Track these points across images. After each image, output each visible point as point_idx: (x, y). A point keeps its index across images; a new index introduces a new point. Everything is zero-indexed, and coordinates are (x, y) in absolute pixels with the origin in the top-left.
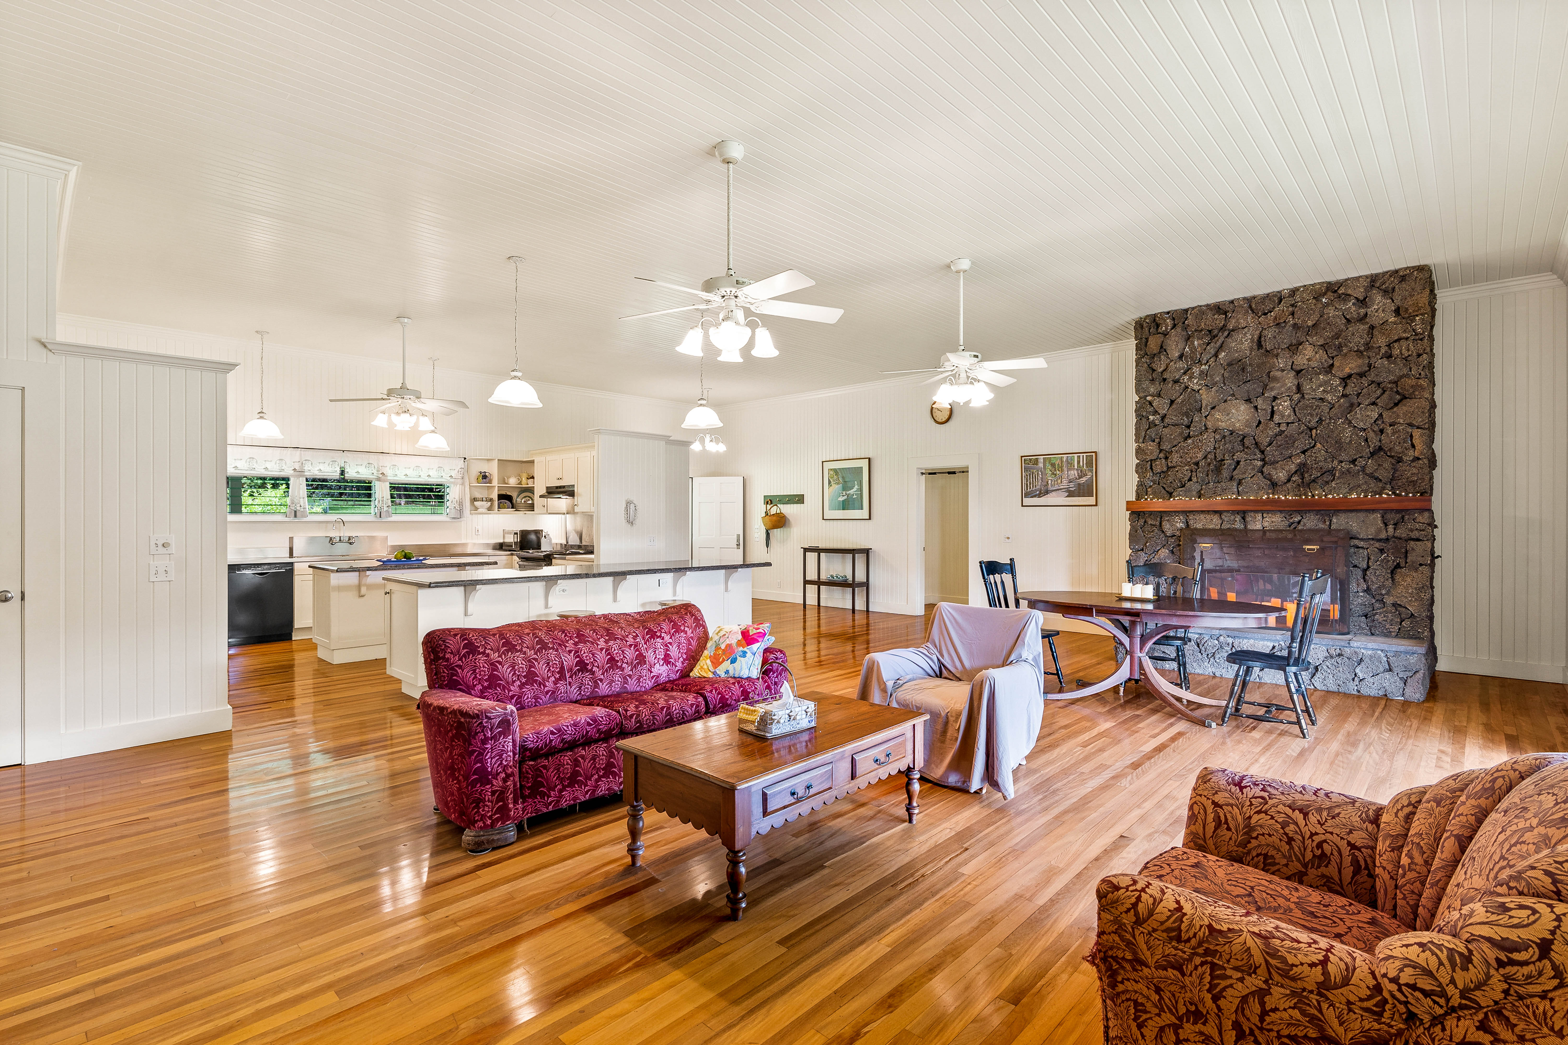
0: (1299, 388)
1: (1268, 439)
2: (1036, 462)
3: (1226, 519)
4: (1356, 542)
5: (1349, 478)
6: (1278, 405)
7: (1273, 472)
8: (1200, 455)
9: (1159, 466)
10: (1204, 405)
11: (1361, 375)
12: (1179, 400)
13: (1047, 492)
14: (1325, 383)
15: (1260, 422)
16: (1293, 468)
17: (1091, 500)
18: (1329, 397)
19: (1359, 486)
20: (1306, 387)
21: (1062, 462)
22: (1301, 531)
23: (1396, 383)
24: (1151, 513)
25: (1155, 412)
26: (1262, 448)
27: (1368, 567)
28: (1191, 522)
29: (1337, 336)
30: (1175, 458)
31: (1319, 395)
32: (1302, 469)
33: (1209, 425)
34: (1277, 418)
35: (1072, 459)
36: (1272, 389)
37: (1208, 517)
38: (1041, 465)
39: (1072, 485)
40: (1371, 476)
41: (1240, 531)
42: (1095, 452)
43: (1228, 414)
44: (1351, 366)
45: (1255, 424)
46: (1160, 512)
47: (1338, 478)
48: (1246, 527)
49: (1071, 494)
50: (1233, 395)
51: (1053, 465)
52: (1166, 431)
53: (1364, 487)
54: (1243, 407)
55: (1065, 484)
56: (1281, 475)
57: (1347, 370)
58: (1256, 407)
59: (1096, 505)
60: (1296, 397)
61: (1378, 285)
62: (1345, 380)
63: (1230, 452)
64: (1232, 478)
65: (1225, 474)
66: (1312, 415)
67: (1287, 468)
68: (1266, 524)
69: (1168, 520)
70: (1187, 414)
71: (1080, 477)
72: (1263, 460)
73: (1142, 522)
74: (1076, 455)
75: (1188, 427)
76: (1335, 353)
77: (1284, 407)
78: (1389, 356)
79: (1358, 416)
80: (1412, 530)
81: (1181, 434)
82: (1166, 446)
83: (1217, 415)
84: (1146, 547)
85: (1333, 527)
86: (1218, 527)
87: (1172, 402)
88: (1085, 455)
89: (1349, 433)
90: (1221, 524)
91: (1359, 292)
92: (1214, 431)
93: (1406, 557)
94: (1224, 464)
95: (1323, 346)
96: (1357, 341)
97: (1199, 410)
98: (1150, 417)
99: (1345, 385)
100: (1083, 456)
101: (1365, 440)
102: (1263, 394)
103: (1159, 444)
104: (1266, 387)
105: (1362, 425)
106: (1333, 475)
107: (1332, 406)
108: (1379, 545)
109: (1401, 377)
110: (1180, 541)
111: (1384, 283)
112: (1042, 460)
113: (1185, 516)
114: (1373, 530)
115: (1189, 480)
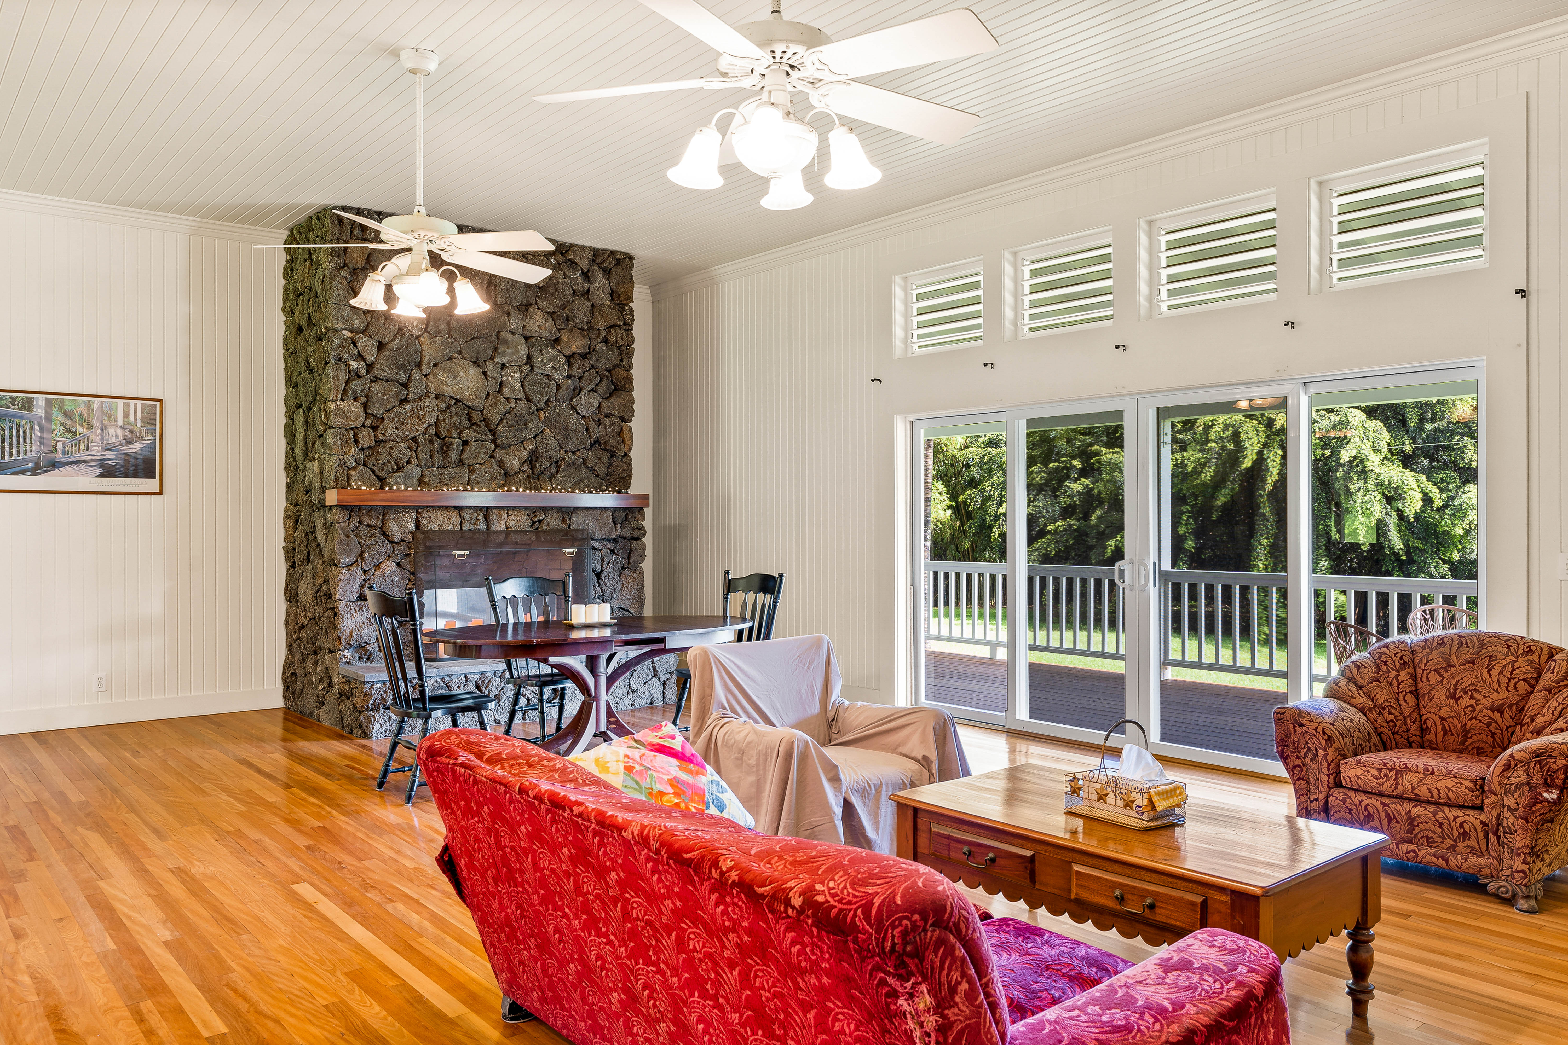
0: (529, 357)
1: (499, 417)
2: (28, 405)
3: (467, 517)
4: (594, 543)
5: (572, 471)
6: (507, 375)
7: (506, 459)
8: (421, 428)
9: (366, 438)
10: (426, 359)
11: (584, 356)
12: (395, 345)
13: (54, 465)
14: (553, 359)
15: (488, 394)
16: (525, 454)
17: (151, 484)
18: (556, 375)
19: (581, 481)
20: (538, 360)
21: (89, 410)
22: (544, 532)
23: (609, 371)
24: (371, 509)
25: (360, 357)
26: (492, 427)
27: (602, 570)
28: (424, 522)
29: (563, 307)
30: (389, 429)
31: (548, 371)
32: (533, 459)
33: (432, 387)
34: (506, 391)
35: (111, 407)
36: (504, 354)
37: (446, 514)
38: (39, 412)
39: (110, 455)
40: (592, 470)
41: (483, 532)
42: (161, 401)
43: (455, 378)
44: (577, 345)
45: (485, 395)
46: (385, 507)
47: (564, 470)
48: (488, 527)
49: (108, 472)
50: (460, 353)
51: (68, 414)
52: (376, 387)
53: (586, 482)
54: (473, 371)
55: (96, 450)
56: (513, 463)
57: (574, 349)
58: (485, 373)
59: (160, 493)
60: (526, 369)
61: (599, 261)
62: (569, 359)
63: (457, 428)
64: (461, 463)
65: (454, 457)
66: (541, 394)
67: (520, 455)
68: (512, 524)
69: (394, 519)
70: (403, 367)
71: (129, 442)
72: (494, 441)
73: (355, 521)
74: (118, 401)
75: (405, 386)
76: (563, 326)
77: (513, 377)
78: (606, 341)
79: (583, 402)
80: (634, 529)
81: (397, 395)
82: (377, 410)
83: (441, 376)
84: (363, 559)
85: (573, 526)
86: (458, 528)
87: (381, 346)
88: (139, 403)
89: (573, 420)
90: (461, 524)
91: (584, 264)
92: (437, 397)
93: (629, 558)
94: (452, 444)
95: (551, 314)
96: (581, 318)
97: (419, 365)
98: (352, 362)
99: (570, 365)
100: (136, 405)
101: (587, 430)
102: (492, 358)
103: (365, 406)
104: (496, 349)
105: (584, 412)
106: (558, 467)
107: (559, 387)
108: (610, 545)
109: (615, 366)
110: (410, 548)
111: (603, 261)
112: (42, 403)
113: (417, 512)
114: (607, 529)
115: (409, 462)
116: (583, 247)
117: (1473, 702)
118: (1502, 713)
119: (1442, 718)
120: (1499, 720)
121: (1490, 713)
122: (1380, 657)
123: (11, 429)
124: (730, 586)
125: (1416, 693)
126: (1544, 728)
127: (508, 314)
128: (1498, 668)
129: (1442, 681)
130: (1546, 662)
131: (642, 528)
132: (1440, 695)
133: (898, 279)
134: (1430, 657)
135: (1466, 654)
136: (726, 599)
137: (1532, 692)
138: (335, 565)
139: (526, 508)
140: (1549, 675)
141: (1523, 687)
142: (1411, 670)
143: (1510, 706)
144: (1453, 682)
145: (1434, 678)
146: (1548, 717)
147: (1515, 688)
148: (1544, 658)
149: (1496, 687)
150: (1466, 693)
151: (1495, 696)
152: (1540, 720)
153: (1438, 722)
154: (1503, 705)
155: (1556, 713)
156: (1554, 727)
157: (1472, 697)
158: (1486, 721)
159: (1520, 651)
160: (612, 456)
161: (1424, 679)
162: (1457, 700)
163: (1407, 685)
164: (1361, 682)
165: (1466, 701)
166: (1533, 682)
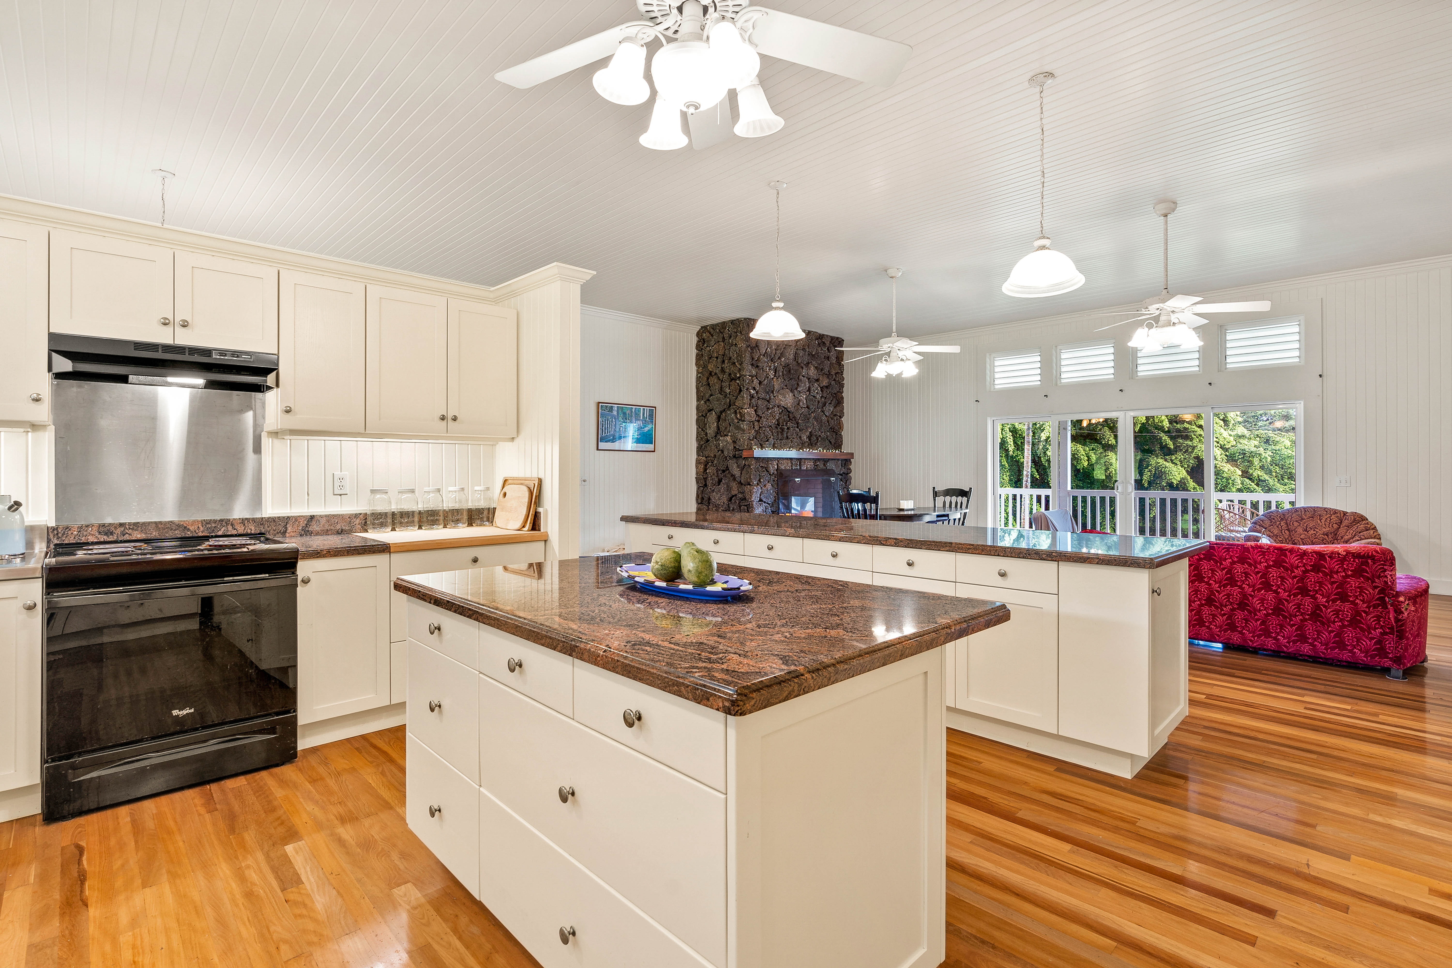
0: (809, 388)
1: (799, 416)
2: (611, 409)
3: (794, 463)
5: (824, 441)
6: (801, 396)
7: (802, 436)
8: (774, 421)
9: (757, 426)
10: (775, 389)
11: (827, 387)
13: (619, 438)
14: (817, 389)
15: (795, 405)
17: (650, 447)
18: (818, 397)
19: (826, 446)
20: (812, 389)
21: (632, 412)
22: (819, 470)
23: (835, 394)
25: (754, 389)
26: (797, 421)
28: (780, 466)
29: (821, 364)
30: (764, 422)
31: (815, 395)
32: (811, 435)
33: (777, 402)
34: (801, 404)
35: (639, 410)
36: (801, 387)
38: (615, 413)
39: (637, 433)
40: (830, 440)
42: (655, 407)
43: (784, 397)
44: (825, 382)
46: (766, 458)
47: (821, 441)
48: (800, 468)
49: (637, 441)
50: (786, 386)
51: (625, 414)
52: (760, 402)
53: (828, 446)
54: (790, 394)
56: (805, 437)
57: (824, 384)
58: (794, 395)
59: (654, 451)
60: (808, 393)
62: (822, 389)
63: (786, 421)
64: (787, 437)
65: (785, 435)
66: (813, 406)
67: (807, 434)
68: (808, 466)
70: (768, 393)
71: (644, 427)
72: (798, 427)
74: (642, 408)
75: (768, 401)
76: (820, 373)
77: (804, 397)
78: (834, 380)
79: (827, 409)
80: (847, 469)
82: (760, 413)
83: (780, 397)
84: (760, 482)
85: (828, 468)
86: (790, 468)
87: (760, 383)
88: (648, 408)
89: (824, 418)
90: (792, 466)
91: (828, 343)
92: (778, 407)
93: (846, 483)
94: (784, 428)
95: (816, 367)
96: (826, 369)
97: (773, 392)
98: (751, 391)
99: (822, 391)
100: (644, 409)
101: (828, 422)
102: (796, 389)
103: (755, 411)
104: (798, 384)
105: (827, 414)
106: (817, 439)
107: (818, 402)
108: (840, 477)
109: (837, 392)
110: (775, 477)
111: (834, 342)
112: (616, 409)
113: (778, 461)
114: (839, 469)
115: (770, 437)
116: (827, 336)
117: (1315, 532)
118: (1328, 536)
119: (1302, 539)
120: (1327, 539)
121: (1323, 536)
122: (1270, 517)
123: (605, 420)
124: (936, 494)
125: (1288, 530)
126: (1349, 540)
127: (802, 368)
128: (1324, 519)
129: (1300, 525)
130: (1343, 517)
131: (850, 469)
132: (1300, 530)
133: (988, 355)
134: (1293, 516)
135: (1308, 514)
136: (935, 500)
137: (1340, 528)
138: (750, 484)
139: (813, 459)
140: (1347, 521)
141: (1335, 526)
142: (1285, 521)
143: (1331, 533)
144: (1305, 525)
145: (1296, 524)
146: (1350, 536)
147: (1332, 526)
148: (1342, 515)
149: (1324, 526)
150: (1311, 529)
151: (1324, 530)
152: (1346, 537)
153: (1300, 540)
154: (1328, 533)
155: (1353, 535)
156: (1354, 539)
157: (1314, 530)
158: (1321, 539)
159: (1332, 513)
160: (836, 434)
161: (1291, 525)
162: (1308, 532)
163: (1284, 526)
164: (1266, 526)
165: (1312, 532)
166: (1339, 524)
